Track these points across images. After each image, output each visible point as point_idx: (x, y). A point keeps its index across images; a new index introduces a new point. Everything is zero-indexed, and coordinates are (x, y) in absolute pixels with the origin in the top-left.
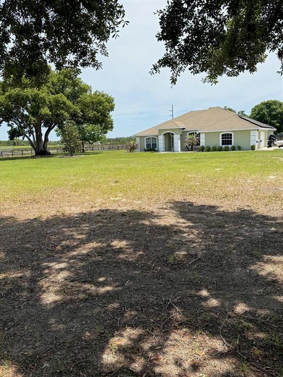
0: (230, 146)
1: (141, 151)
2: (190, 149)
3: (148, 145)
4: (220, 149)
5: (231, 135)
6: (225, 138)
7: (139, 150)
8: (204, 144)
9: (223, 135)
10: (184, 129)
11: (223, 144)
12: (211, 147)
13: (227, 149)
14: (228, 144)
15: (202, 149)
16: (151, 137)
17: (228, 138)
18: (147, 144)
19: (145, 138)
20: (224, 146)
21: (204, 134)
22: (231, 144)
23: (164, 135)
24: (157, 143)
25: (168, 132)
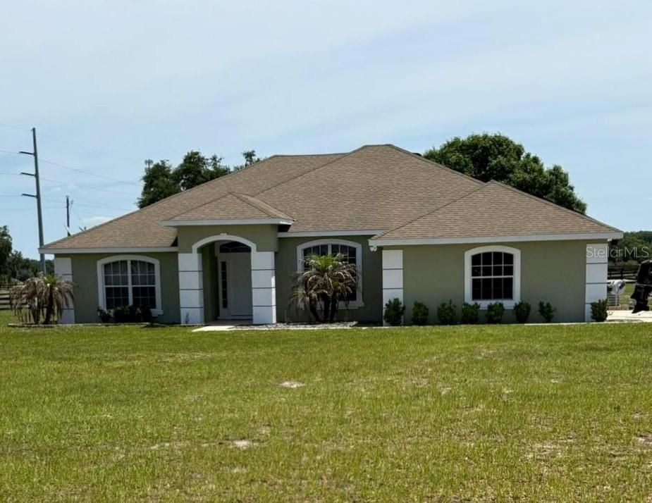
0: (508, 304)
1: (78, 320)
2: (321, 317)
3: (115, 296)
4: (471, 317)
5: (509, 258)
6: (487, 272)
7: (70, 313)
8: (399, 295)
9: (476, 259)
10: (284, 228)
11: (476, 296)
12: (433, 306)
13: (494, 317)
14: (497, 296)
15: (396, 315)
16: (129, 258)
17: (498, 271)
18: (108, 291)
19: (100, 264)
20: (484, 304)
21: (400, 253)
22: (509, 295)
23: (202, 250)
24: (158, 286)
25: (224, 237)
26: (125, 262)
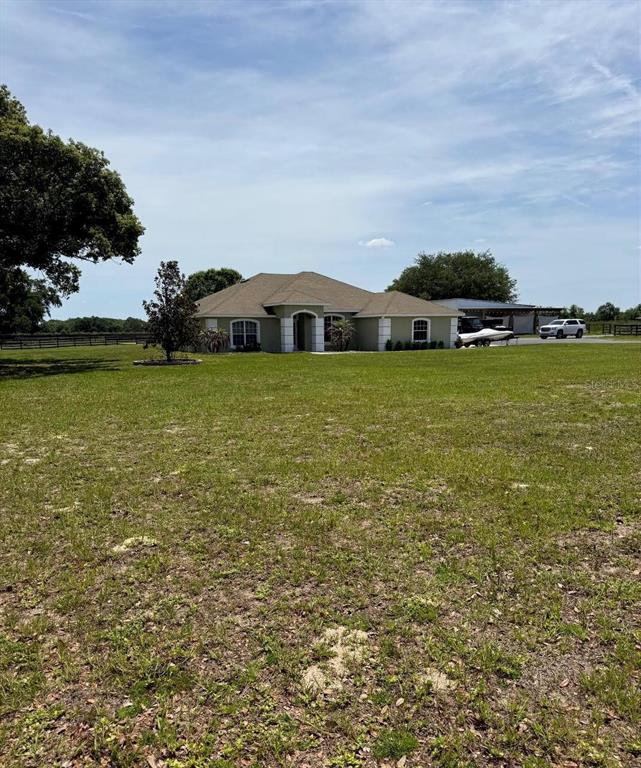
0: (427, 342)
3: (238, 339)
5: (426, 323)
6: (419, 329)
8: (389, 338)
9: (415, 323)
11: (416, 338)
12: (403, 343)
14: (423, 338)
16: (245, 320)
17: (423, 328)
18: (234, 337)
19: (231, 323)
20: (419, 342)
22: (427, 338)
23: (295, 317)
24: (258, 334)
25: (305, 311)
26: (242, 322)
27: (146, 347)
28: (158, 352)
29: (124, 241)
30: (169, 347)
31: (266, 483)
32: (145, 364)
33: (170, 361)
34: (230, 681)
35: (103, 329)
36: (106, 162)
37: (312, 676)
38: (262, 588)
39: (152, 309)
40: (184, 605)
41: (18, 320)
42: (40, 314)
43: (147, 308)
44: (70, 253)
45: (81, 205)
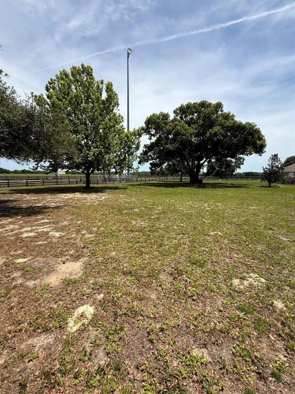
27: (261, 181)
28: (266, 183)
29: (260, 149)
30: (270, 182)
31: (271, 229)
32: (260, 187)
33: (270, 186)
34: (213, 271)
35: (254, 176)
36: (256, 126)
37: (236, 282)
38: (241, 256)
39: (266, 170)
40: (216, 251)
41: (227, 173)
42: (234, 171)
43: (264, 169)
44: (242, 154)
45: (246, 140)
